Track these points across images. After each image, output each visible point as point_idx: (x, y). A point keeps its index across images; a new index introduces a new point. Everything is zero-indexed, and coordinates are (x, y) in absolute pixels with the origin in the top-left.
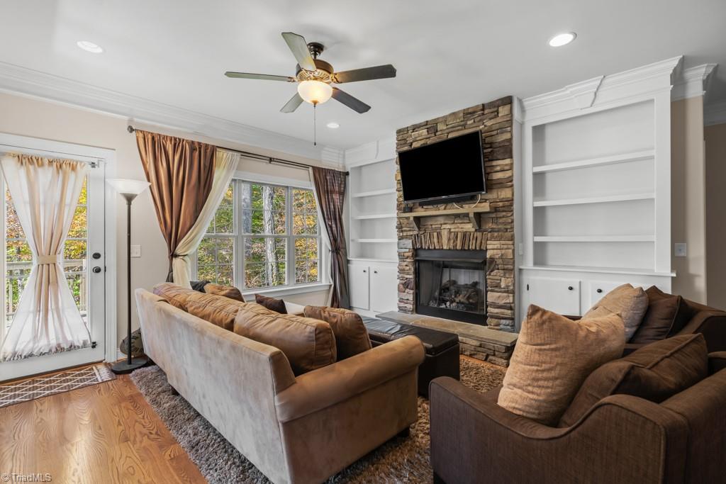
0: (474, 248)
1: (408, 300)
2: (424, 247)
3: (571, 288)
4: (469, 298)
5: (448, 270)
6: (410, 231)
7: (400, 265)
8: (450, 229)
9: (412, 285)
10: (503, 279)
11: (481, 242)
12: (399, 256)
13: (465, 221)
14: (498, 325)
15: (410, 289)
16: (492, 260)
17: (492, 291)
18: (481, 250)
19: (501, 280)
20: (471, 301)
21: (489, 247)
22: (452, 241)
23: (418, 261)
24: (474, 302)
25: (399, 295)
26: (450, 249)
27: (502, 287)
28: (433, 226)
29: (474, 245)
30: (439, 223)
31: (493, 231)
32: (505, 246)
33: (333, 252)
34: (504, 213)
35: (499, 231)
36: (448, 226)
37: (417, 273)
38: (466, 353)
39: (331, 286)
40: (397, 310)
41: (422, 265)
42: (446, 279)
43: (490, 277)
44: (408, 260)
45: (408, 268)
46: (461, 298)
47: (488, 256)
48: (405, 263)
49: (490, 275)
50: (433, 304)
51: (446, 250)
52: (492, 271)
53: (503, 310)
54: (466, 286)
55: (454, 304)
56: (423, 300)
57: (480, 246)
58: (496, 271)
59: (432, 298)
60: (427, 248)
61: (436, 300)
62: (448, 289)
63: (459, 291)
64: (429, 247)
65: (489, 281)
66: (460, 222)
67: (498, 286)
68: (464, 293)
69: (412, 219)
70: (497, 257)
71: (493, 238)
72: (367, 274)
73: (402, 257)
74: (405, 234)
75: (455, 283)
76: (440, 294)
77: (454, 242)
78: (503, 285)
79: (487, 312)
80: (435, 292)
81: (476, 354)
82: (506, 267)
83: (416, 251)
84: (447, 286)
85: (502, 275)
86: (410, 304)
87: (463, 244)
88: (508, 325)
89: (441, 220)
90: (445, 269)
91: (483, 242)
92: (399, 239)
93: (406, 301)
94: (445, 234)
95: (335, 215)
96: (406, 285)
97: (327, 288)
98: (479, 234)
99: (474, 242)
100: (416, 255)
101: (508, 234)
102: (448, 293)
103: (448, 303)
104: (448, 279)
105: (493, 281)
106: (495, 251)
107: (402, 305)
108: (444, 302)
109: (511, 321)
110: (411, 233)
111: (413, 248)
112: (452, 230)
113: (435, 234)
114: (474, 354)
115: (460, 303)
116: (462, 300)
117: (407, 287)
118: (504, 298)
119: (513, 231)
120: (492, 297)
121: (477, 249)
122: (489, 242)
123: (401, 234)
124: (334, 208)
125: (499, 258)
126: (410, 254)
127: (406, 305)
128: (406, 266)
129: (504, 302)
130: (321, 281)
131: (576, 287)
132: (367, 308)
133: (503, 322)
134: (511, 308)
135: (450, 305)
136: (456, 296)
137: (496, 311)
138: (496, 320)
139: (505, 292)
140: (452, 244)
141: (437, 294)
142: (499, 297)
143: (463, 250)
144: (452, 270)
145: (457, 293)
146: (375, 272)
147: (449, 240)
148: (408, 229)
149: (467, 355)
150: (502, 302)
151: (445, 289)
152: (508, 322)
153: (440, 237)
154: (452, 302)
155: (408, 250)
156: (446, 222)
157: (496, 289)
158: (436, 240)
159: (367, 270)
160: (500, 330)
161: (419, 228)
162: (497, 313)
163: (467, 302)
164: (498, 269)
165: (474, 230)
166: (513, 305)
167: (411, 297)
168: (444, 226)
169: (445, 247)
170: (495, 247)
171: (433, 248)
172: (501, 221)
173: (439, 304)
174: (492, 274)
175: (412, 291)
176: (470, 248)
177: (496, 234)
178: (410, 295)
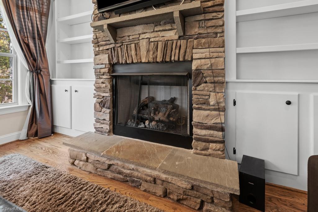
0: (176, 59)
1: (104, 120)
2: (121, 62)
3: (289, 103)
4: (169, 116)
5: (147, 86)
6: (106, 45)
7: (96, 83)
8: (149, 39)
9: (109, 103)
10: (212, 94)
11: (185, 52)
12: (95, 73)
13: (167, 28)
14: (206, 149)
15: (106, 108)
16: (199, 72)
17: (198, 109)
18: (185, 61)
19: (209, 96)
20: (171, 119)
21: (195, 56)
22: (151, 53)
23: (115, 77)
24: (174, 120)
25: (95, 115)
26: (149, 63)
27: (212, 103)
28: (131, 38)
29: (177, 55)
30: (137, 33)
31: (199, 36)
32: (215, 55)
33: (31, 71)
34: (214, 14)
35: (207, 36)
36: (147, 35)
37: (114, 90)
38: (171, 196)
39: (29, 106)
40: (94, 130)
41: (120, 82)
42: (144, 96)
43: (197, 92)
44: (104, 77)
45: (104, 85)
46: (160, 116)
47: (194, 68)
48: (102, 80)
49: (195, 89)
50: (132, 124)
51: (145, 63)
52: (198, 85)
53: (212, 132)
54: (164, 102)
55: (153, 123)
56: (121, 119)
57: (185, 55)
58: (203, 85)
59: (129, 116)
60: (124, 62)
61: (134, 118)
62: (147, 106)
63: (158, 107)
64: (126, 61)
65: (194, 97)
66: (161, 29)
67: (206, 103)
68: (163, 109)
69: (105, 27)
70: (205, 67)
71: (200, 46)
72: (69, 92)
73: (98, 74)
74: (101, 48)
75: (153, 99)
76: (139, 112)
77: (153, 53)
78: (212, 101)
79: (191, 133)
80: (134, 110)
81: (186, 199)
82: (216, 79)
83: (112, 66)
84: (146, 103)
85: (211, 89)
86: (107, 124)
87: (164, 55)
88: (219, 150)
89: (139, 29)
90: (143, 86)
91: (188, 50)
92: (96, 55)
93: (102, 121)
94: (143, 44)
95: (34, 33)
96: (102, 104)
97: (26, 109)
98: (183, 42)
99: (177, 51)
100: (114, 71)
101: (218, 40)
102: (147, 111)
103: (147, 122)
104: (147, 96)
105: (199, 97)
106: (203, 60)
107: (98, 125)
108: (143, 120)
109: (222, 145)
110: (108, 47)
111: (110, 64)
112: (152, 40)
113: (133, 46)
114: (183, 199)
115: (159, 121)
116: (162, 118)
117: (104, 106)
118: (213, 117)
119: (223, 36)
120: (198, 116)
121: (181, 59)
122: (194, 51)
123: (97, 49)
124: (33, 27)
125: (208, 69)
126: (106, 70)
127: (102, 126)
128: (103, 83)
129: (213, 121)
130: (17, 102)
131: (294, 100)
132: (69, 127)
133: (213, 146)
134: (222, 130)
135: (149, 124)
136: (155, 114)
137: (204, 132)
138: (204, 144)
139: (215, 110)
140: (151, 57)
141: (135, 112)
142: (207, 116)
143: (164, 62)
144: (151, 86)
145: (157, 110)
146: (76, 91)
147: (148, 51)
148: (104, 43)
149: (173, 199)
150: (211, 122)
151: (143, 107)
152: (218, 146)
153: (138, 49)
154: (151, 120)
155: (104, 66)
156: (145, 31)
157: (204, 107)
158: (133, 53)
159: (69, 89)
160: (209, 155)
161: (115, 40)
162: (205, 135)
163: (167, 120)
164: (206, 82)
165: (177, 37)
166: (224, 125)
167: (107, 117)
168: (142, 36)
169: (143, 60)
170: (203, 56)
171: (130, 61)
172: (210, 23)
173: (138, 124)
174: (198, 88)
175: (108, 111)
176: (173, 59)
177: (203, 41)
178: (106, 114)
